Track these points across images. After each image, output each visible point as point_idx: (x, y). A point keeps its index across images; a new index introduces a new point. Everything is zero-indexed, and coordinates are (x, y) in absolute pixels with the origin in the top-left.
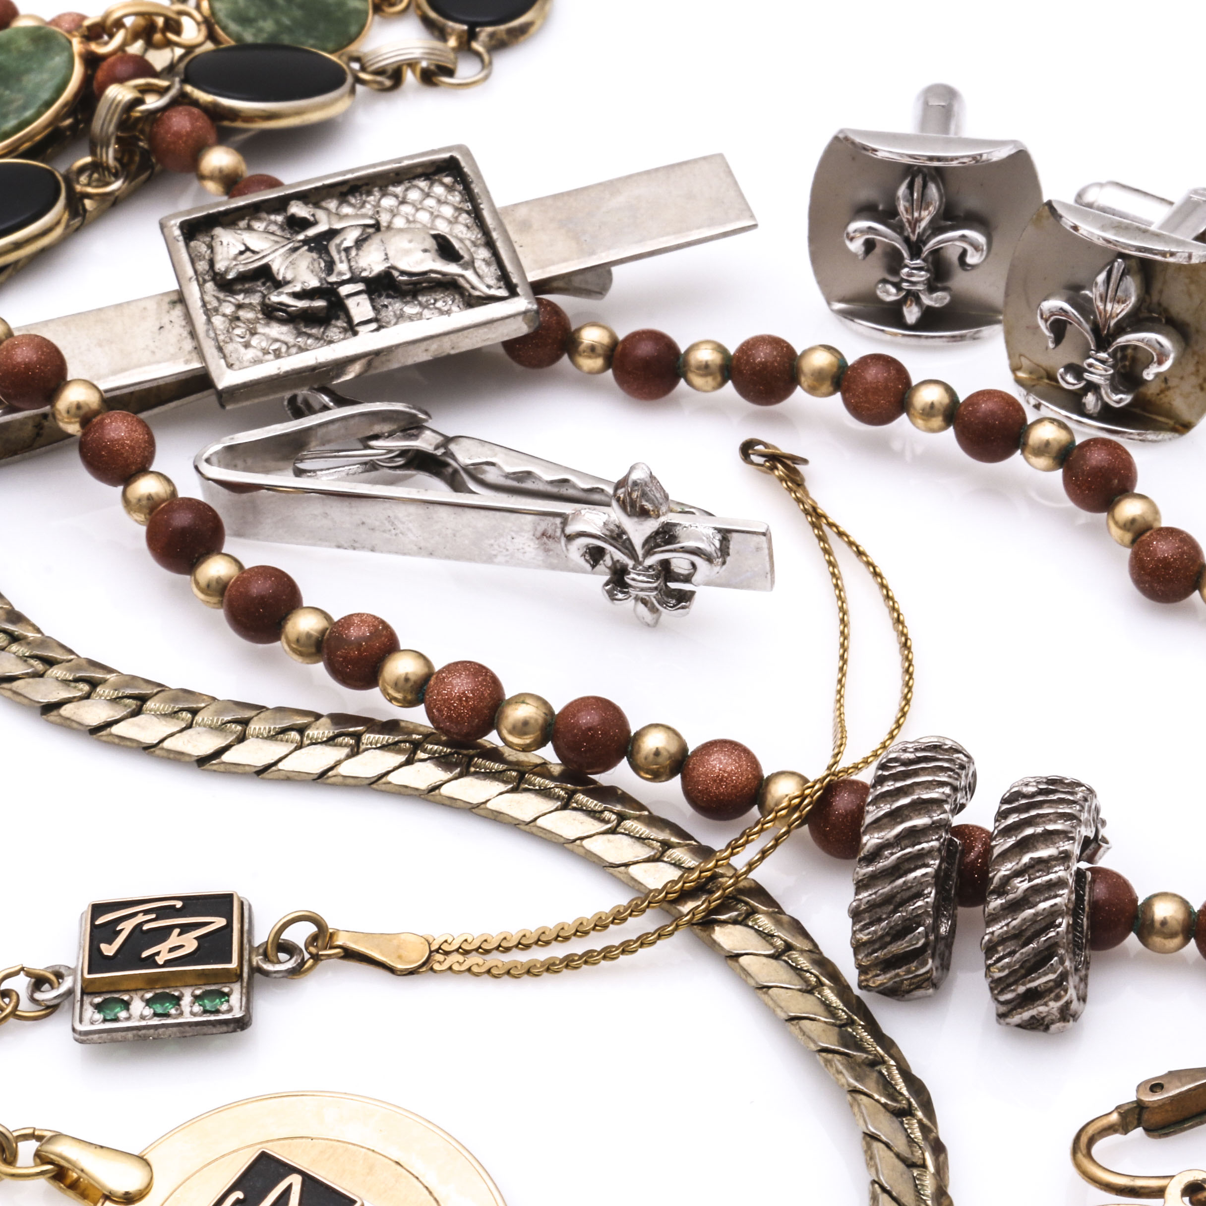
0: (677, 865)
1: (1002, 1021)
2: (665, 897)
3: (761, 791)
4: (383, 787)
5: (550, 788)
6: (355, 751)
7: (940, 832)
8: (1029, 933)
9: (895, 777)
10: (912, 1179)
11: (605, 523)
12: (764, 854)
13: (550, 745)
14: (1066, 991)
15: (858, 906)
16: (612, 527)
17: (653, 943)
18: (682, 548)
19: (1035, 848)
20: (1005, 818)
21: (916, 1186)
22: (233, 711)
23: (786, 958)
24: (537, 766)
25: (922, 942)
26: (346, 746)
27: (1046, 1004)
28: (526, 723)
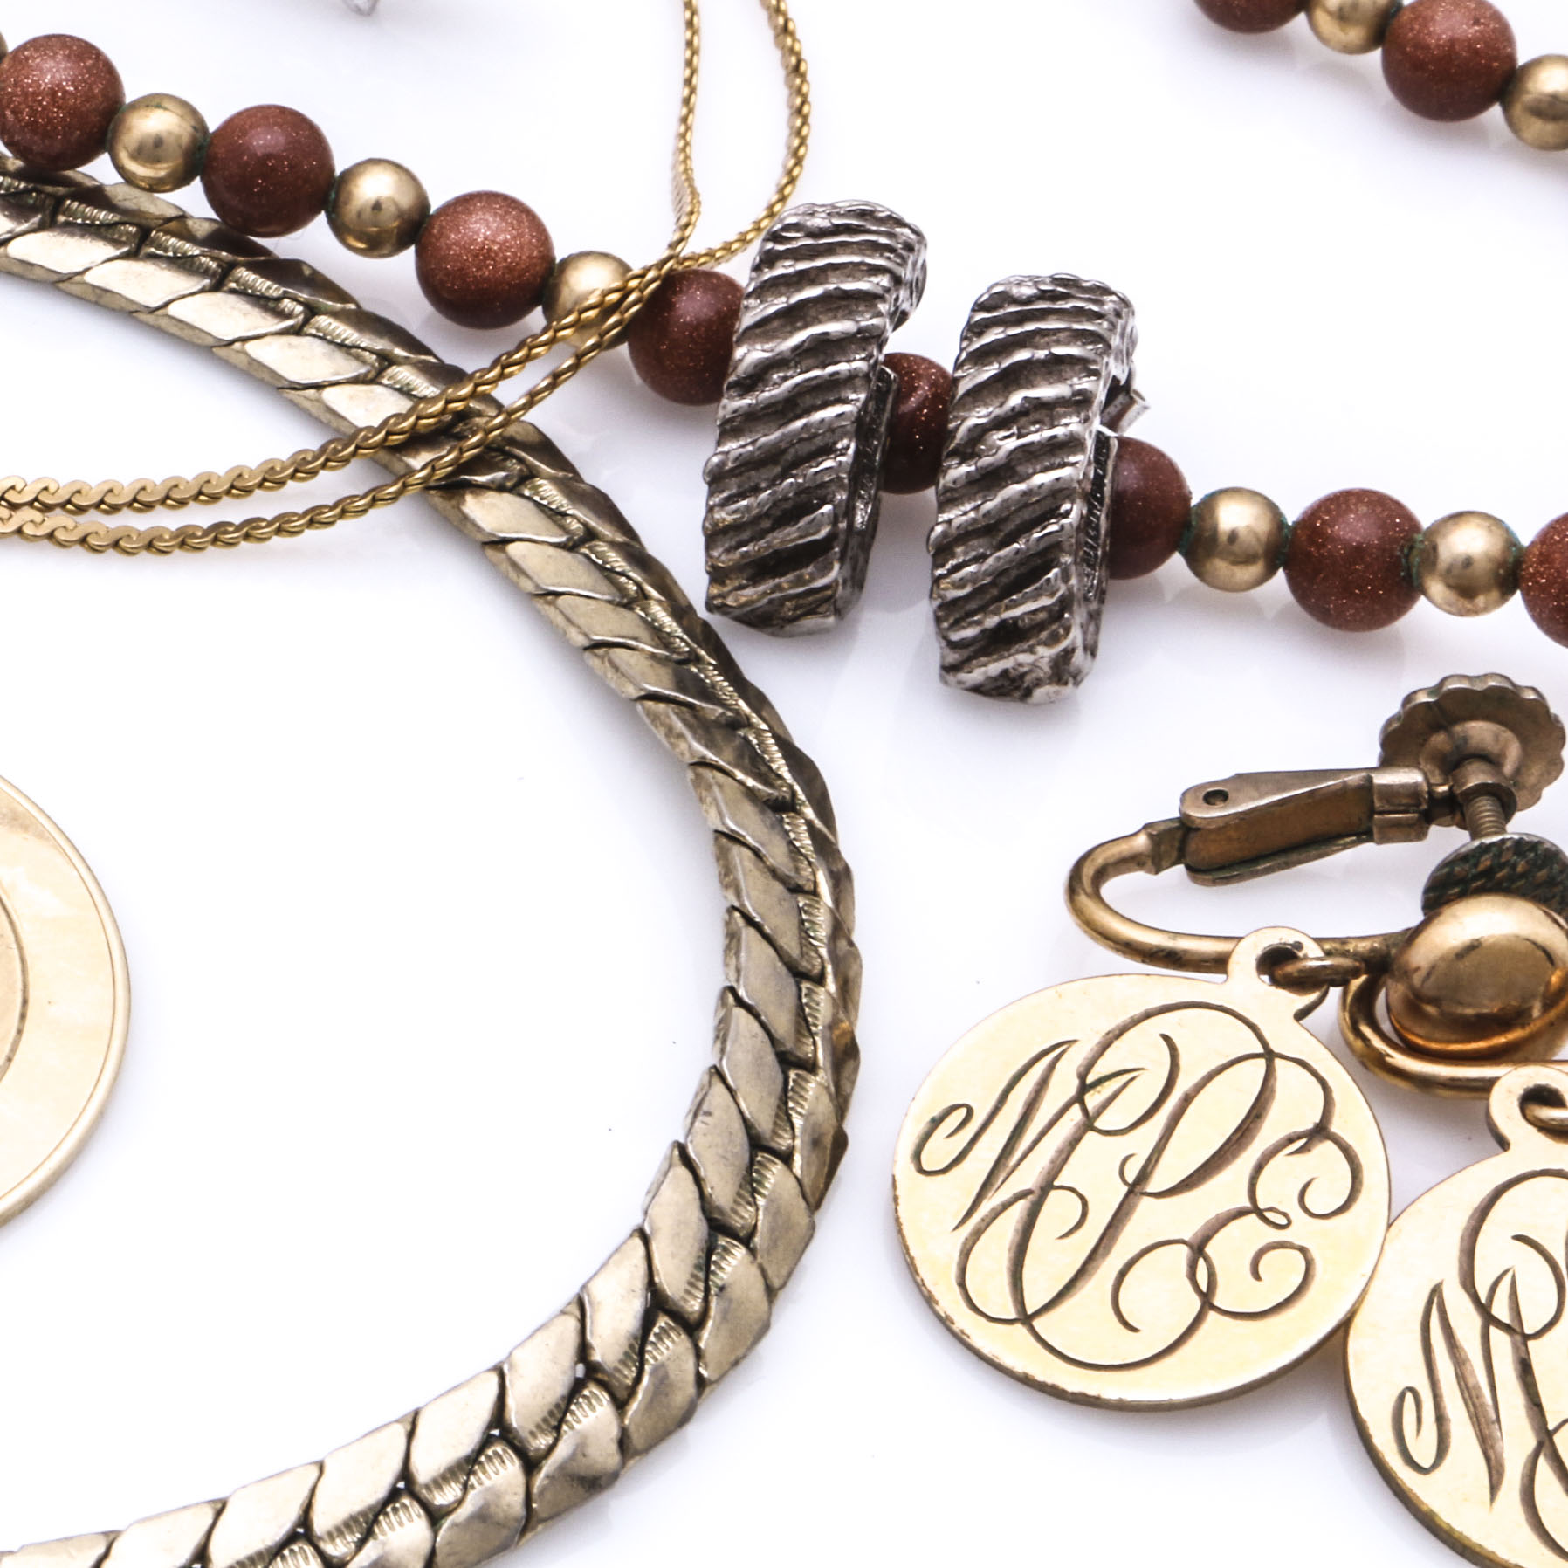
0: (405, 391)
1: (950, 678)
2: (385, 439)
3: (551, 281)
5: (192, 256)
7: (870, 349)
8: (1011, 526)
9: (795, 255)
10: (796, 910)
12: (556, 379)
13: (197, 183)
14: (1068, 630)
15: (722, 464)
17: (362, 512)
19: (1031, 384)
20: (980, 334)
21: (802, 922)
23: (587, 552)
24: (169, 220)
25: (823, 533)
27: (1031, 650)
28: (158, 142)
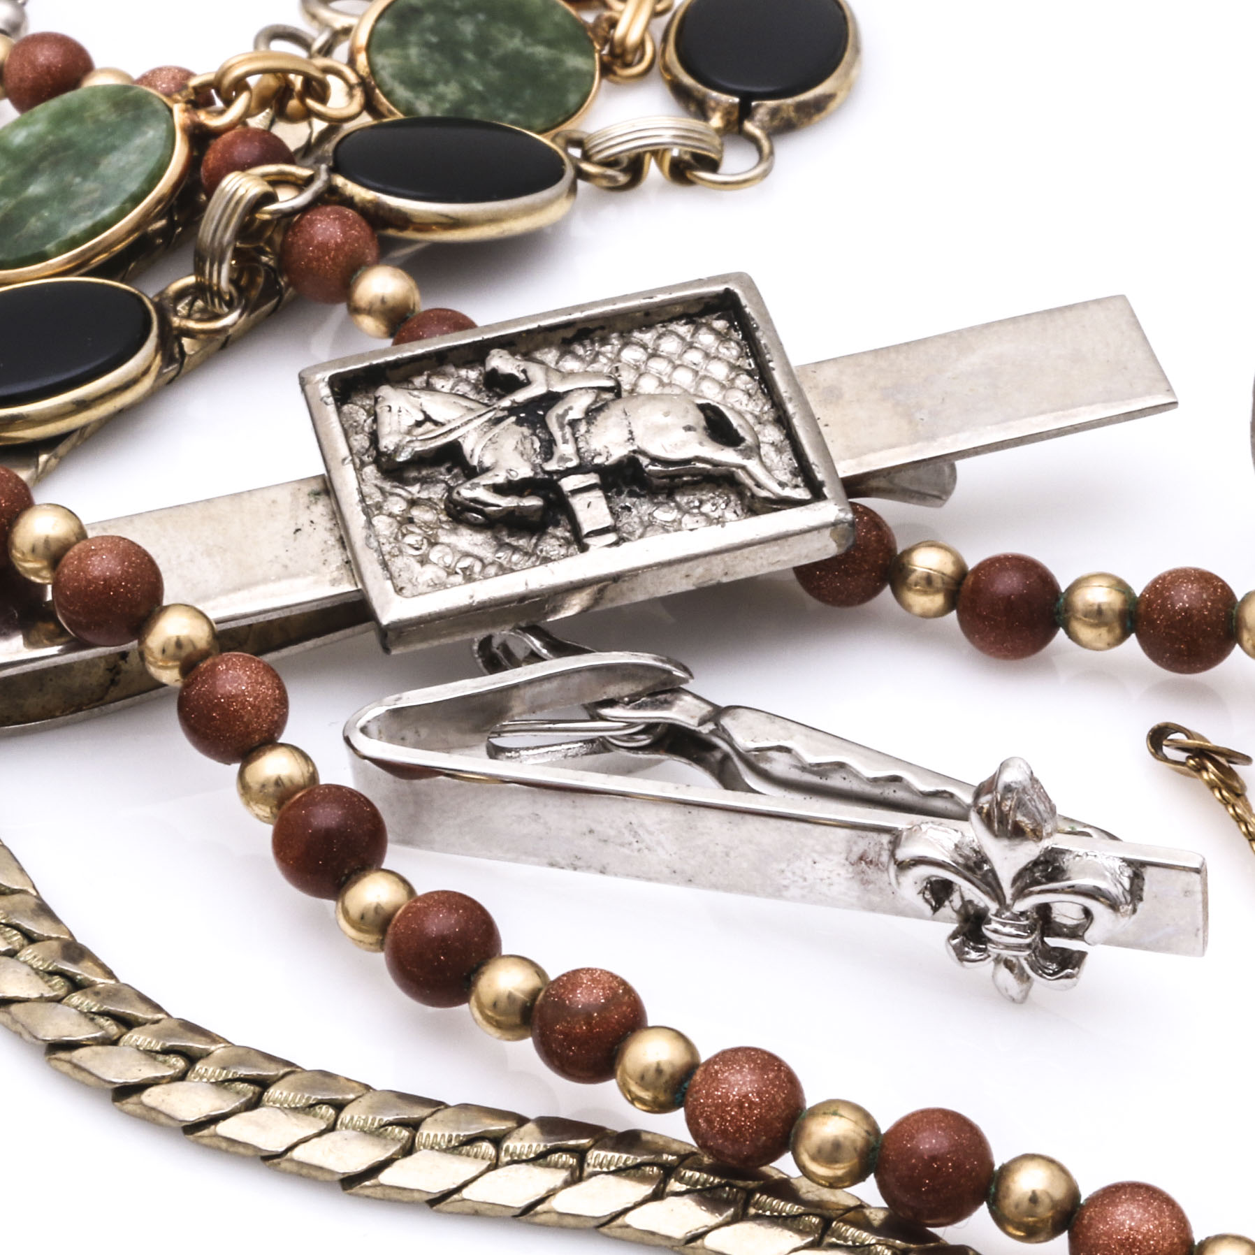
4: (618, 1232)
5: (870, 1245)
6: (577, 1177)
11: (956, 846)
16: (967, 852)
18: (1073, 886)
22: (395, 1107)
24: (849, 1209)
26: (563, 1167)
28: (837, 1145)
